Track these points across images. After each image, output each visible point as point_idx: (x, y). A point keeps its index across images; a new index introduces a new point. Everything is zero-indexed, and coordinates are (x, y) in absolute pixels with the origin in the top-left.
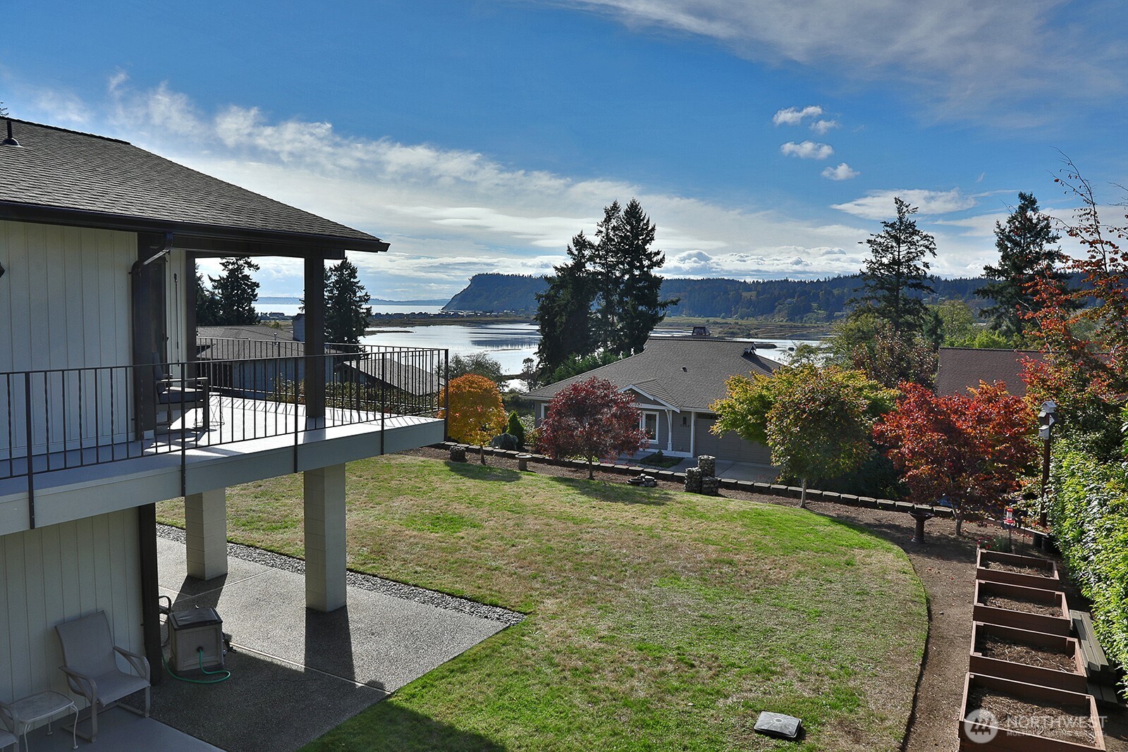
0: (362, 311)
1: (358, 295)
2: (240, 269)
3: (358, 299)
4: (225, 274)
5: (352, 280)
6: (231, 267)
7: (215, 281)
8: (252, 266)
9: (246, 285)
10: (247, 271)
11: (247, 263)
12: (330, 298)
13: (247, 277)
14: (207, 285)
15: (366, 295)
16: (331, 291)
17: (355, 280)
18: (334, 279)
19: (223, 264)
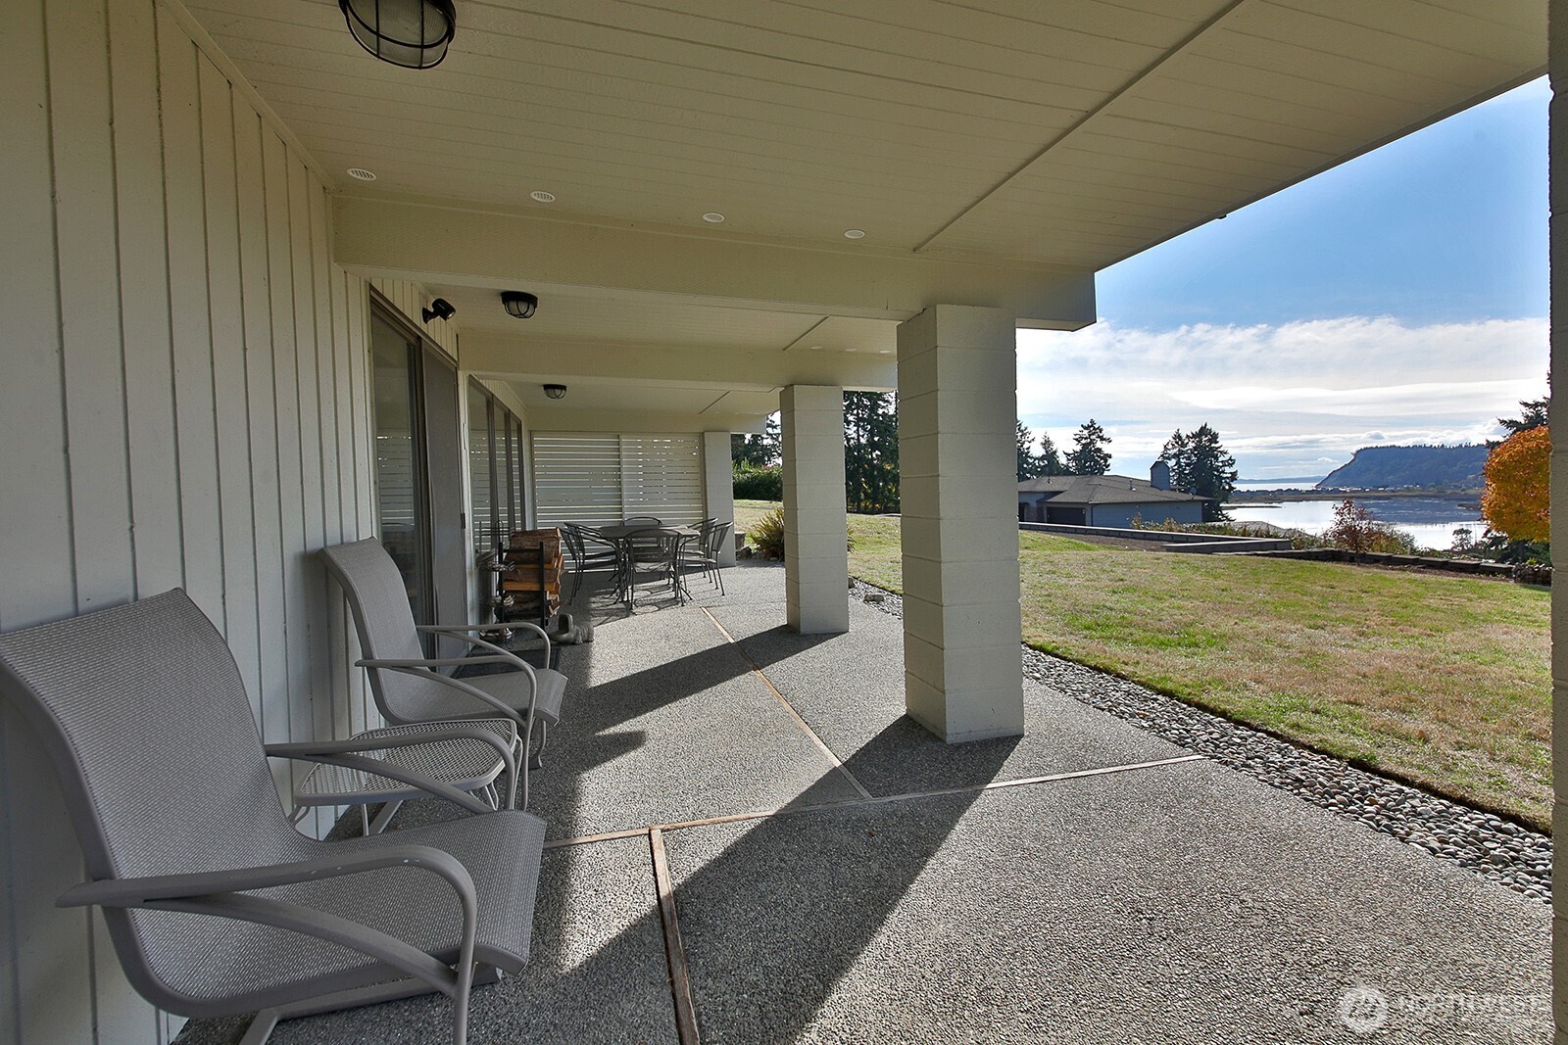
0: (1225, 475)
1: (1220, 459)
2: (1092, 442)
3: (1220, 464)
4: (1078, 448)
5: (1213, 445)
6: (1083, 441)
7: (1069, 455)
8: (1105, 439)
9: (1099, 457)
10: (1099, 444)
11: (1099, 437)
12: (1187, 465)
13: (1099, 450)
14: (1063, 460)
15: (1230, 459)
16: (1189, 458)
17: (1217, 445)
18: (1191, 445)
19: (1076, 440)
